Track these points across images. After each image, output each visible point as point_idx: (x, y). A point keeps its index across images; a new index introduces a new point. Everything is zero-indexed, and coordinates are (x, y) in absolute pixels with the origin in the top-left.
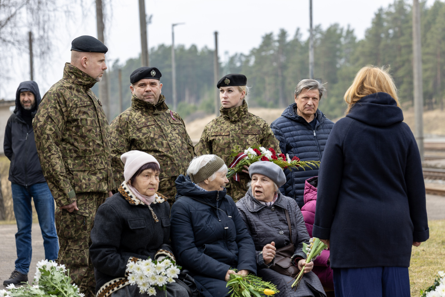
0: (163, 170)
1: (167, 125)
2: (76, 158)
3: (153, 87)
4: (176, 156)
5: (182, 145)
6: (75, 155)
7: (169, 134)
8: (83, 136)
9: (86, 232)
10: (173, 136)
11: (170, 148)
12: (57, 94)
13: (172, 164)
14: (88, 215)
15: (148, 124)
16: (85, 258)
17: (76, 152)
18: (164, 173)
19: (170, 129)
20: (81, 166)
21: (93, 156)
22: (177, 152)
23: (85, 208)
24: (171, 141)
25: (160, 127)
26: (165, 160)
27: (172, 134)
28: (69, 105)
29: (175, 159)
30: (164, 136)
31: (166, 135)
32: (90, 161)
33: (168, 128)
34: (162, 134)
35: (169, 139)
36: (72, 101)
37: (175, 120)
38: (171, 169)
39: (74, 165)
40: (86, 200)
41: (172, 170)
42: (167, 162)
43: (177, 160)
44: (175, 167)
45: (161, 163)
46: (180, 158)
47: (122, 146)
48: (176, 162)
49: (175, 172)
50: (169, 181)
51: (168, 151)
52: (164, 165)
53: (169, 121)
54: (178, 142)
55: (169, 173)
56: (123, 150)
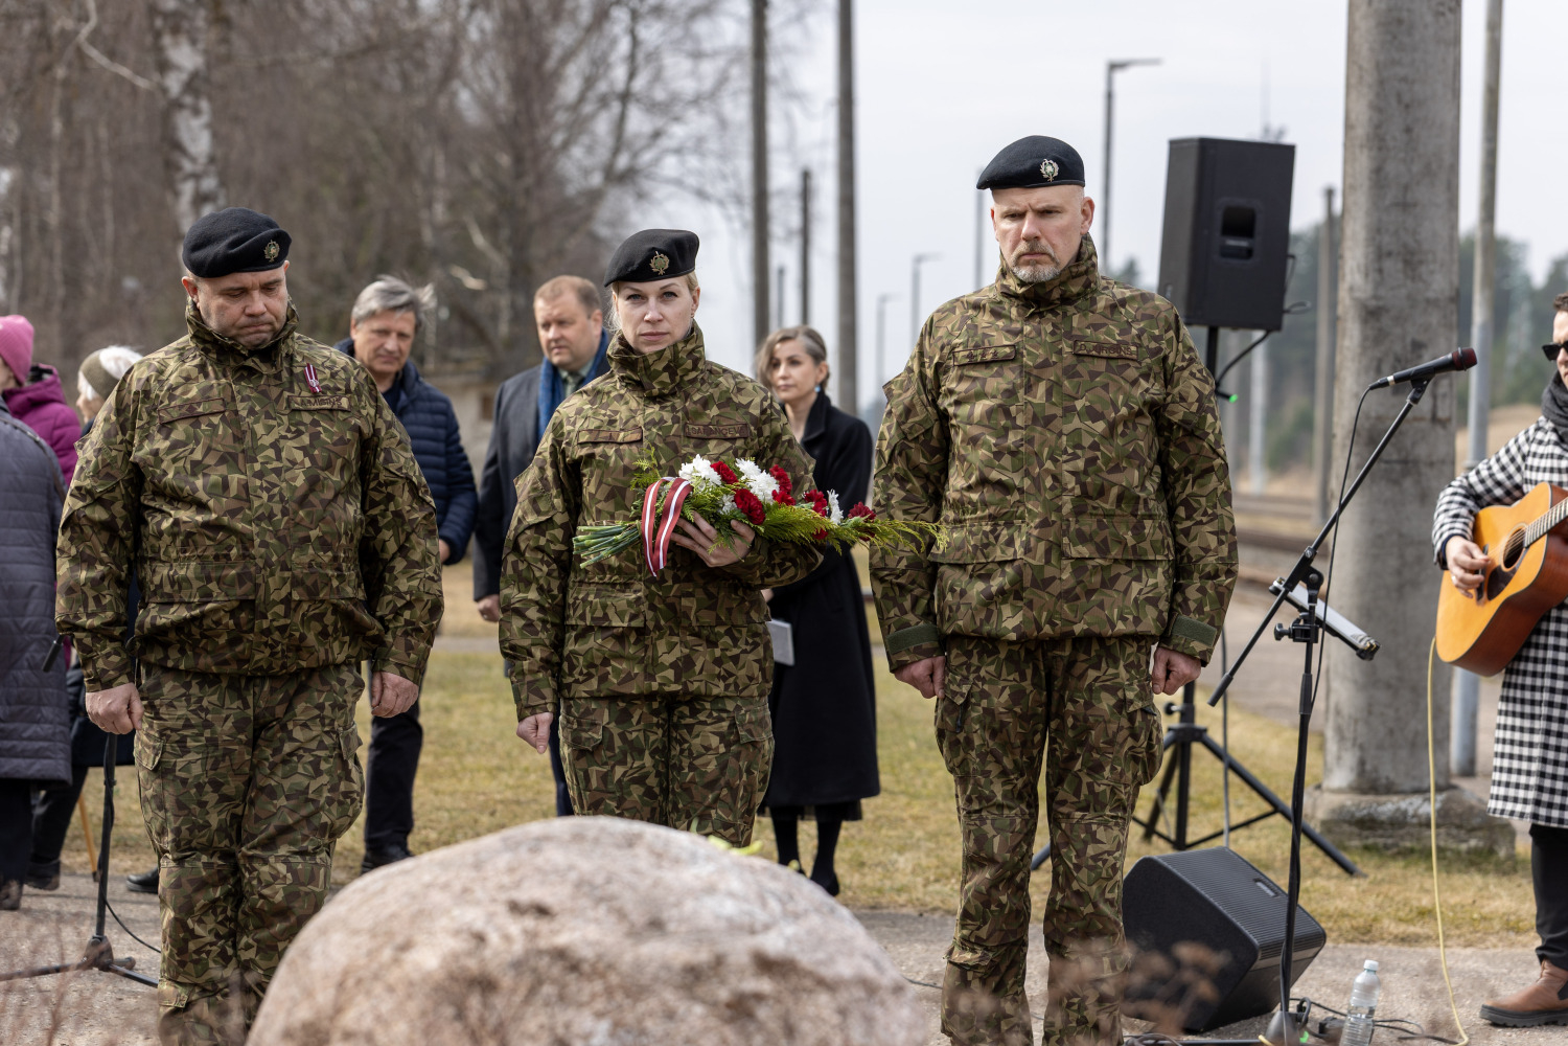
0: (213, 575)
1: (269, 417)
4: (265, 530)
5: (308, 491)
7: (265, 449)
10: (279, 459)
11: (248, 501)
13: (244, 556)
15: (200, 410)
18: (213, 586)
19: (280, 430)
22: (271, 515)
24: (260, 475)
25: (239, 423)
26: (220, 543)
27: (278, 452)
29: (257, 541)
30: (241, 456)
31: (249, 453)
33: (269, 429)
34: (239, 449)
35: (257, 467)
37: (316, 397)
38: (238, 574)
41: (241, 578)
42: (230, 548)
43: (264, 544)
44: (253, 569)
45: (210, 552)
46: (279, 539)
47: (108, 476)
48: (257, 551)
49: (249, 586)
50: (233, 613)
51: (241, 509)
52: (216, 557)
53: (288, 401)
54: (294, 479)
55: (231, 585)
56: (112, 490)
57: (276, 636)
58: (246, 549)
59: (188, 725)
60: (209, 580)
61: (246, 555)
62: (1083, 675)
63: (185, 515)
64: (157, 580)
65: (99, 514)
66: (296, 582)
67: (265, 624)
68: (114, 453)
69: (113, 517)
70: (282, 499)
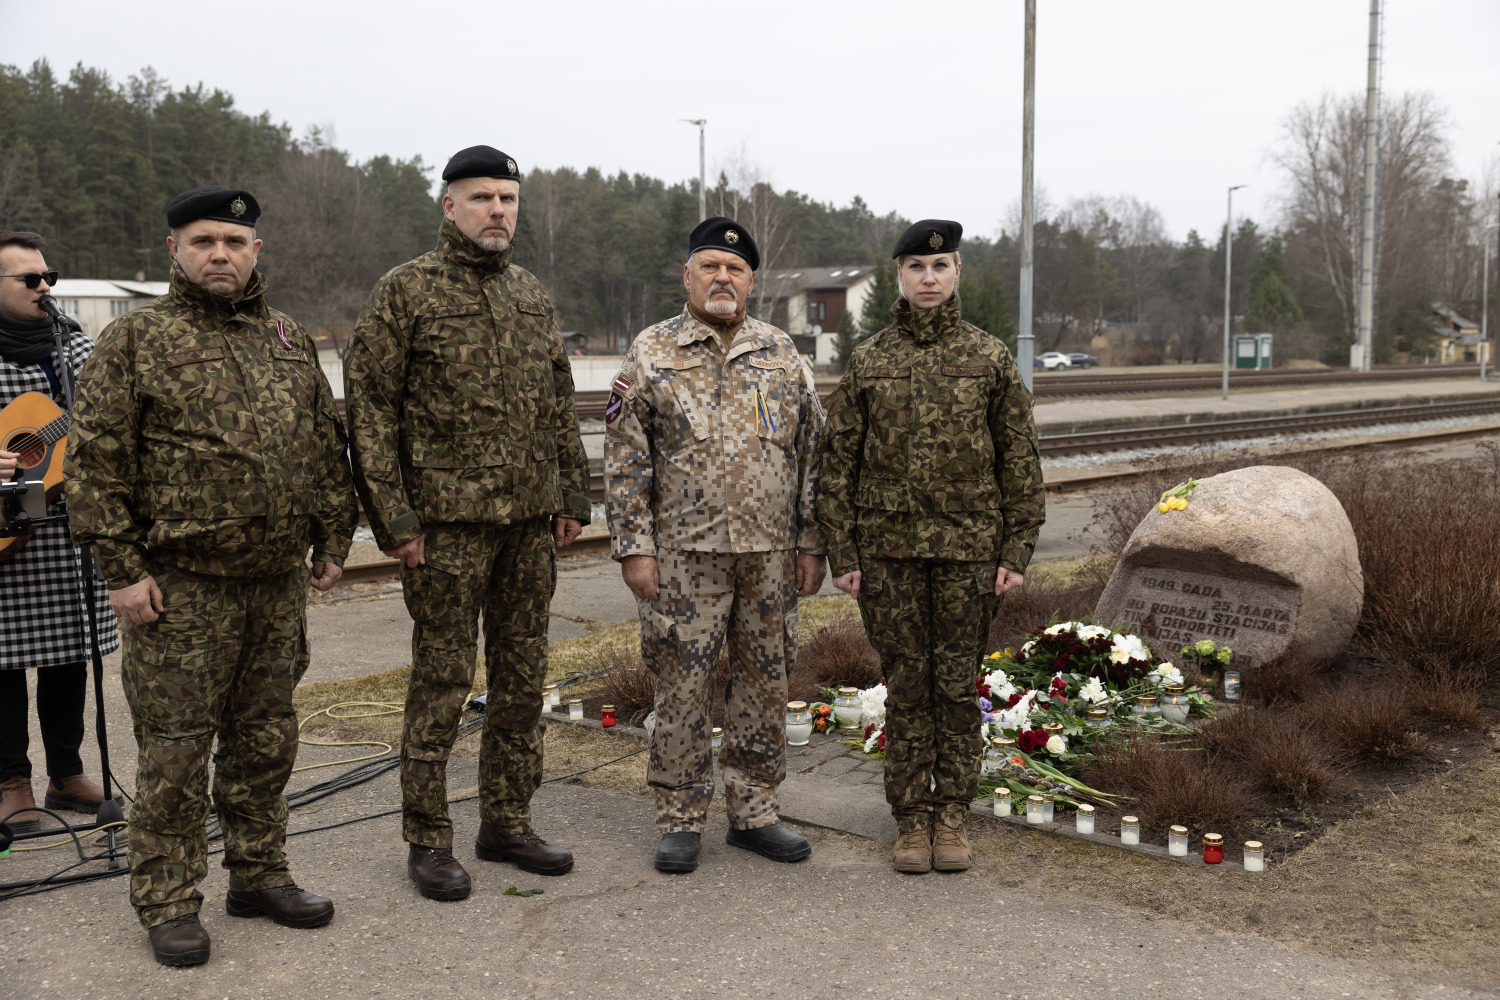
0: (229, 496)
1: (260, 364)
2: (433, 440)
3: (234, 249)
4: (272, 458)
5: (298, 425)
6: (430, 431)
7: (262, 390)
8: (448, 389)
9: (460, 609)
10: (274, 399)
11: (257, 434)
12: (392, 286)
13: (256, 480)
14: (458, 572)
15: (203, 356)
16: (461, 668)
17: (432, 423)
18: (228, 506)
19: (269, 375)
20: (443, 457)
21: (472, 435)
22: (275, 447)
23: (455, 556)
24: (262, 412)
25: (238, 367)
26: (235, 469)
27: (272, 392)
28: (412, 313)
29: (267, 468)
30: (244, 397)
31: (251, 394)
32: (464, 447)
33: (262, 373)
34: (241, 389)
35: (259, 405)
36: (421, 303)
37: (288, 349)
38: (251, 495)
39: (426, 454)
40: (457, 537)
41: (255, 499)
42: (244, 473)
43: (272, 470)
44: (264, 491)
45: (226, 477)
46: (283, 465)
47: (117, 411)
48: (267, 476)
49: (261, 505)
50: (244, 528)
51: (251, 441)
52: (231, 481)
53: (271, 351)
54: (287, 415)
55: (246, 504)
56: (122, 422)
57: (279, 545)
58: (257, 474)
59: (193, 627)
60: (225, 500)
61: (257, 479)
62: (531, 543)
63: (199, 446)
64: (165, 500)
65: (110, 444)
66: (294, 501)
67: (273, 535)
68: (121, 391)
69: (123, 446)
70: (282, 433)
